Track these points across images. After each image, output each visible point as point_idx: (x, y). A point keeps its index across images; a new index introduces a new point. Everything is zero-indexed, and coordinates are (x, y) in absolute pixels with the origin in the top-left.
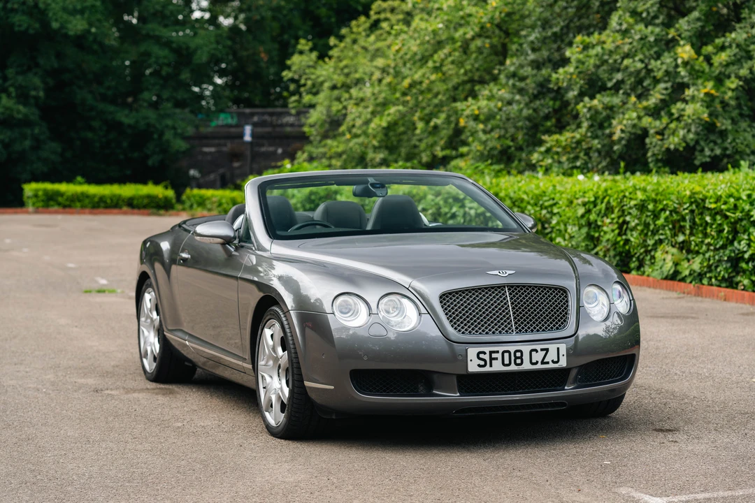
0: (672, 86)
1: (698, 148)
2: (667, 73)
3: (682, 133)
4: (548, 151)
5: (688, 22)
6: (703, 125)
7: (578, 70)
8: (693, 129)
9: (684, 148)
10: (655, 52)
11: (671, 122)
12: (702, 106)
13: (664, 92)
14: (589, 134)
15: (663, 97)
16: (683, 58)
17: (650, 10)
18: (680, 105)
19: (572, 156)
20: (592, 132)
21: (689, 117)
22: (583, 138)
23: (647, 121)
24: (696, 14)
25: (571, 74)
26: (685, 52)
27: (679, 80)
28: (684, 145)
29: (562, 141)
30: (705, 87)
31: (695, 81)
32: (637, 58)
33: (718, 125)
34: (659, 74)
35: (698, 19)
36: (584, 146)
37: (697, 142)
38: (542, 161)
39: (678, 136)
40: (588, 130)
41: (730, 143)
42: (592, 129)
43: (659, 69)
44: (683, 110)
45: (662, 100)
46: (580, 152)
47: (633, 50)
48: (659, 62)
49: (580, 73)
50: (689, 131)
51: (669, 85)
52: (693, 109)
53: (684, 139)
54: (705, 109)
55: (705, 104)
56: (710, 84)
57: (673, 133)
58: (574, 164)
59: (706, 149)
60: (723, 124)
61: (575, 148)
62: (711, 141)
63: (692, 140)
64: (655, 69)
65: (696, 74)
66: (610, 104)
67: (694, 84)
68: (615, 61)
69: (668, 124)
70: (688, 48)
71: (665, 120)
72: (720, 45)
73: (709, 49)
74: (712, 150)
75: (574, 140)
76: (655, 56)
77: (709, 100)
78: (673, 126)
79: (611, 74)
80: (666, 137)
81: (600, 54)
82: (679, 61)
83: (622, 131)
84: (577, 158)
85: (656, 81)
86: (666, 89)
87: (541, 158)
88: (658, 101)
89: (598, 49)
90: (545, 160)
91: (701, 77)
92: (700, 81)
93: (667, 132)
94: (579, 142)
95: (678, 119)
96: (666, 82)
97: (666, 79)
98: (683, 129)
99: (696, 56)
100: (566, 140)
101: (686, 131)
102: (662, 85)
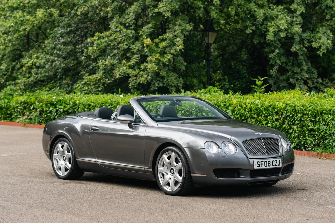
0: (141, 56)
1: (153, 83)
2: (138, 50)
3: (145, 76)
4: (85, 83)
5: (147, 28)
6: (154, 73)
7: (98, 48)
8: (150, 75)
9: (146, 82)
10: (133, 41)
11: (140, 72)
12: (155, 64)
13: (138, 58)
14: (104, 76)
15: (137, 61)
16: (147, 44)
17: (130, 23)
18: (145, 64)
19: (97, 86)
20: (105, 75)
21: (149, 69)
22: (101, 78)
23: (130, 71)
24: (150, 25)
25: (95, 50)
26: (148, 41)
27: (143, 54)
28: (146, 81)
29: (92, 79)
30: (156, 56)
31: (151, 54)
32: (125, 44)
33: (161, 73)
34: (135, 51)
35: (152, 27)
36: (102, 81)
37: (152, 80)
38: (83, 88)
39: (144, 77)
40: (103, 75)
41: (166, 81)
42: (105, 74)
43: (135, 49)
44: (147, 66)
45: (136, 62)
46: (100, 84)
47: (123, 40)
48: (134, 46)
49: (99, 49)
50: (148, 76)
51: (139, 56)
52: (151, 66)
53: (146, 79)
54: (156, 66)
55: (156, 64)
56: (158, 55)
57: (142, 76)
58: (97, 90)
59: (156, 84)
60: (163, 74)
61: (98, 82)
62: (158, 80)
63: (149, 79)
64: (133, 49)
65: (152, 51)
66: (113, 63)
67: (150, 55)
68: (114, 44)
69: (139, 73)
70: (149, 39)
71: (137, 71)
72: (162, 39)
73: (157, 40)
74: (159, 84)
75: (97, 79)
76: (132, 43)
77: (158, 62)
78: (141, 73)
79: (112, 50)
80: (138, 78)
81: (107, 41)
82: (145, 45)
83: (120, 75)
84: (99, 87)
85: (133, 54)
86: (138, 57)
87: (82, 87)
88: (135, 63)
89: (106, 39)
90: (85, 88)
91: (154, 52)
92: (154, 54)
93: (138, 76)
94: (99, 80)
95: (143, 70)
96: (138, 54)
97: (138, 53)
98: (146, 75)
99: (152, 43)
100: (94, 79)
101: (147, 75)
102: (136, 56)
